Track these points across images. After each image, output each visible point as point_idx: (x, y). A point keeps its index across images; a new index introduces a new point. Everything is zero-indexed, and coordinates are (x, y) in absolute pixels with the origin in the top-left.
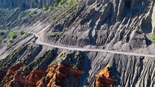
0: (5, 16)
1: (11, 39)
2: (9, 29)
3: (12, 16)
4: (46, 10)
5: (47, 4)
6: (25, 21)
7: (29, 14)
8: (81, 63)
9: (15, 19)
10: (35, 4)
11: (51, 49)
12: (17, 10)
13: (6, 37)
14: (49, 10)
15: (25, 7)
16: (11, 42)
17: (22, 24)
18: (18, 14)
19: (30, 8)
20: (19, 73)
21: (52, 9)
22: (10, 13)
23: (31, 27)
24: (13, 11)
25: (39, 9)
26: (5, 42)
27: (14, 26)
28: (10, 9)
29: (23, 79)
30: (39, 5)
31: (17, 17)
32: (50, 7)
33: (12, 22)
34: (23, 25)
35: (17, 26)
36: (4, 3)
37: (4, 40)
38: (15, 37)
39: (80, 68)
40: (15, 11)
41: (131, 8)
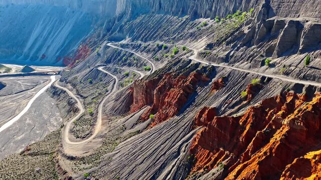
0: (172, 26)
1: (173, 54)
2: (173, 43)
3: (180, 26)
4: (217, 22)
5: (221, 14)
6: (192, 35)
7: (198, 26)
8: (211, 73)
9: (182, 31)
10: (208, 12)
11: (195, 63)
12: (187, 19)
13: (169, 51)
14: (221, 23)
15: (196, 15)
16: (172, 57)
17: (188, 38)
18: (186, 25)
19: (201, 17)
20: (170, 77)
21: (224, 22)
22: (178, 23)
23: (196, 43)
24: (182, 20)
25: (211, 19)
26: (167, 57)
27: (179, 40)
28: (179, 17)
29: (172, 81)
30: (212, 14)
31: (184, 29)
32: (222, 19)
33: (178, 35)
34: (189, 40)
35: (182, 41)
36: (174, 9)
37: (166, 54)
38: (176, 53)
39: (208, 76)
40: (184, 20)
41: (271, 34)
